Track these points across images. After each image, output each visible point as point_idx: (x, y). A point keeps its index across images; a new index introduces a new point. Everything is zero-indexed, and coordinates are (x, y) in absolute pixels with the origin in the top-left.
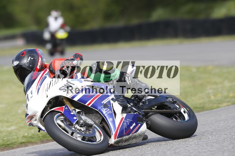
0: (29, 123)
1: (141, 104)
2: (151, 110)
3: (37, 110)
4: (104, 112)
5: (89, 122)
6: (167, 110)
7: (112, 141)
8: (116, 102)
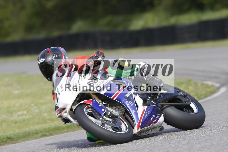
0: (59, 115)
1: (158, 97)
2: (165, 103)
3: (67, 103)
4: (128, 105)
5: (115, 113)
6: (179, 103)
7: (136, 131)
8: (138, 95)
